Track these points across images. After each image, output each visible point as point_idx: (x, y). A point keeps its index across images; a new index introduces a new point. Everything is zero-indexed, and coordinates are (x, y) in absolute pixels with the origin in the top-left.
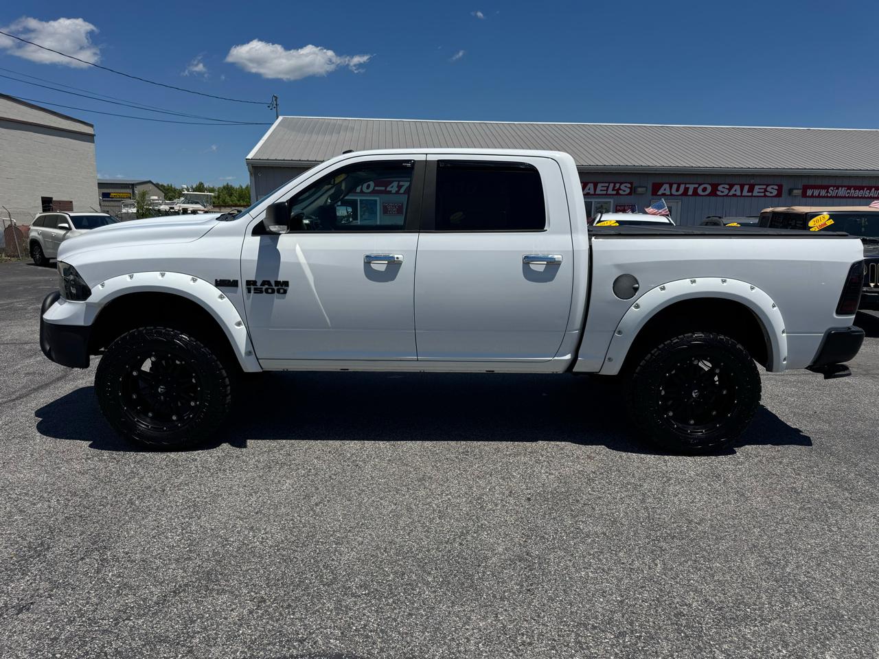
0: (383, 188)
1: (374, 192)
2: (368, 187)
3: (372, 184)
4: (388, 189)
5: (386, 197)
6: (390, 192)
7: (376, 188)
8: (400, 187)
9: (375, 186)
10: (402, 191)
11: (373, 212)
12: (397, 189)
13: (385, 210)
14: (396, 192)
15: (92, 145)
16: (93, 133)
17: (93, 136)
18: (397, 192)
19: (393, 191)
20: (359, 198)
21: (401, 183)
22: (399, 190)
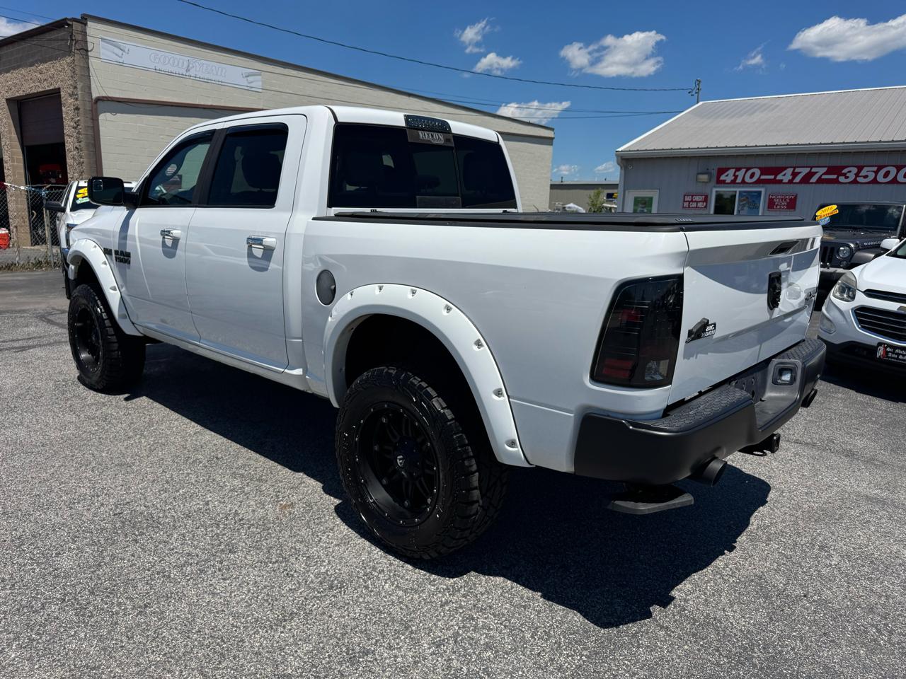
0: (772, 177)
1: (759, 182)
2: (752, 176)
3: (758, 172)
4: (779, 177)
5: (774, 188)
6: (780, 182)
7: (763, 177)
8: (795, 175)
9: (762, 174)
10: (798, 179)
11: (754, 207)
12: (791, 178)
13: (771, 204)
14: (789, 180)
15: (550, 148)
16: (553, 136)
17: (552, 139)
18: (790, 182)
19: (786, 180)
20: (738, 190)
21: (797, 170)
22: (794, 178)
